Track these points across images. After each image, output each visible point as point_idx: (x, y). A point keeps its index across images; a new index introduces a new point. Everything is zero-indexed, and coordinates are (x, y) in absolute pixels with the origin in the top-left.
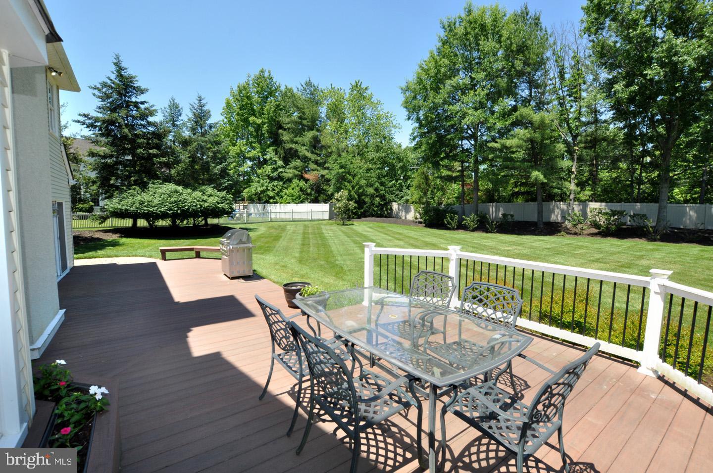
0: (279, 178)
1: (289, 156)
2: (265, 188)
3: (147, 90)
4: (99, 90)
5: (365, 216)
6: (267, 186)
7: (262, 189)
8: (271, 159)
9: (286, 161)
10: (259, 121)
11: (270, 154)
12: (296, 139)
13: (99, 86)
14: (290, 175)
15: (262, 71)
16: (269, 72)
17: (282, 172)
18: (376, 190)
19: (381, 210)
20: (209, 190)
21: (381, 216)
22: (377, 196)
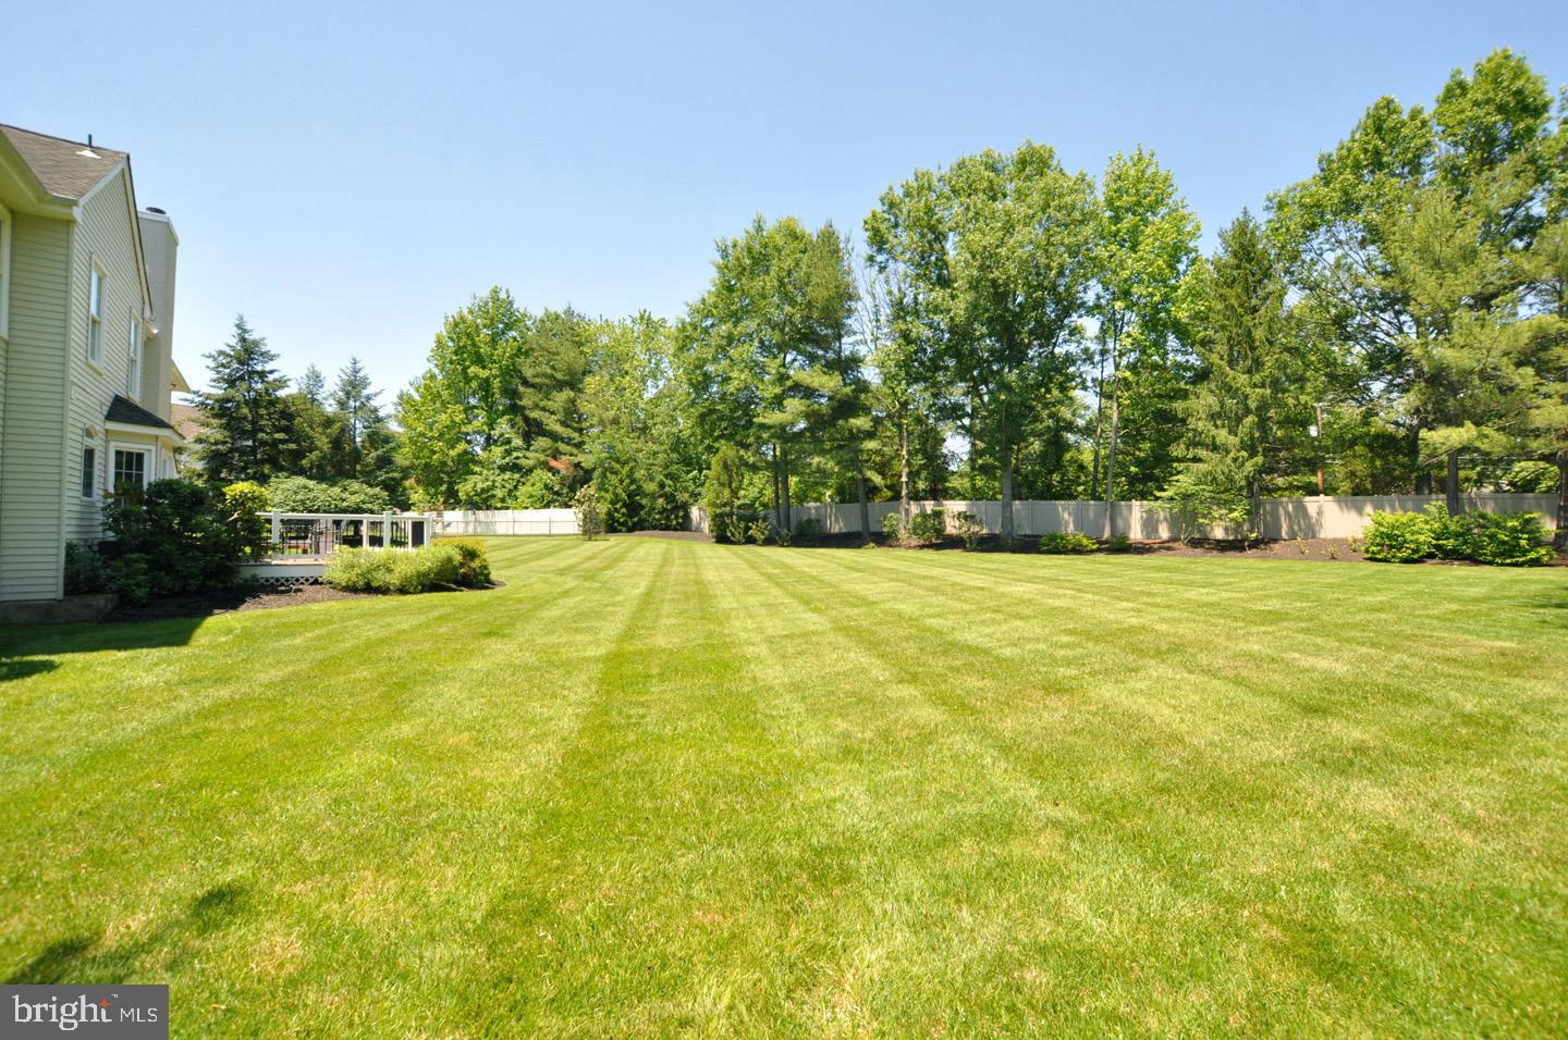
0: (515, 468)
1: (532, 430)
2: (489, 483)
3: (278, 356)
4: (215, 359)
5: (642, 529)
6: (494, 481)
7: (485, 485)
8: (502, 435)
9: (528, 438)
10: (484, 374)
11: (503, 427)
12: (542, 404)
14: (531, 462)
15: (495, 292)
16: (507, 291)
17: (517, 458)
18: (662, 486)
19: (668, 518)
21: (667, 528)
22: (661, 496)
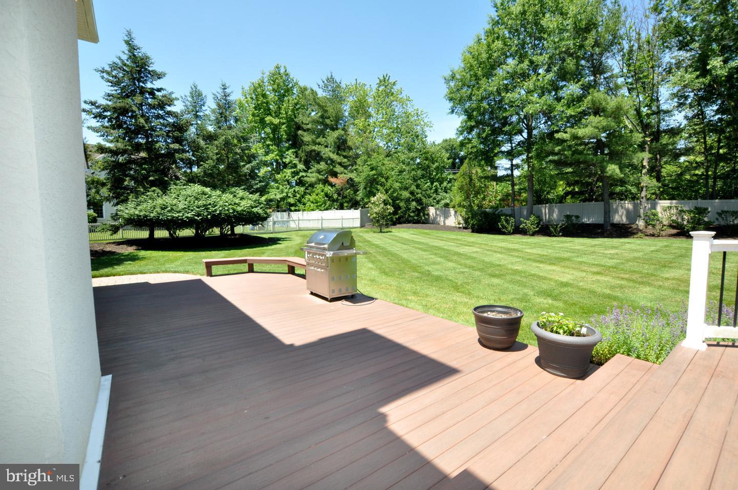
0: (300, 183)
1: (312, 158)
2: (285, 194)
3: (164, 75)
4: (108, 73)
5: (400, 223)
6: (287, 193)
7: (281, 196)
8: (291, 162)
9: (307, 164)
10: (276, 121)
11: (290, 157)
12: (318, 140)
13: (108, 68)
14: (313, 180)
15: (278, 67)
16: (285, 67)
17: (303, 176)
18: (412, 193)
19: (418, 215)
20: (240, 192)
21: (417, 222)
22: (413, 200)
